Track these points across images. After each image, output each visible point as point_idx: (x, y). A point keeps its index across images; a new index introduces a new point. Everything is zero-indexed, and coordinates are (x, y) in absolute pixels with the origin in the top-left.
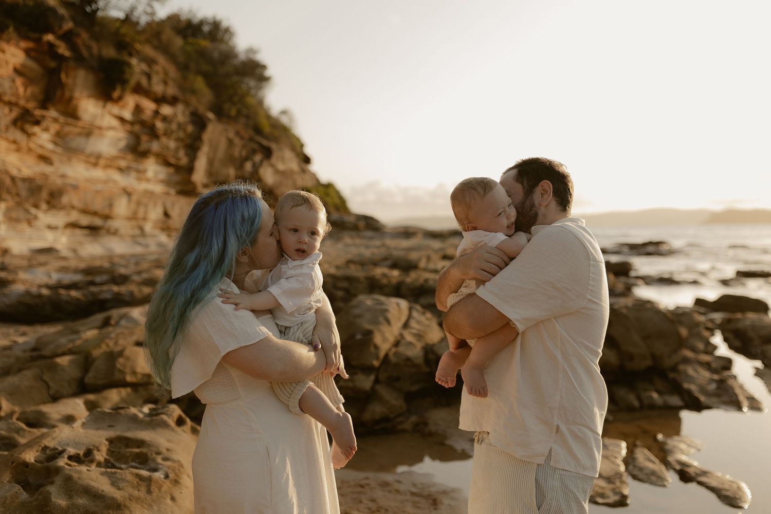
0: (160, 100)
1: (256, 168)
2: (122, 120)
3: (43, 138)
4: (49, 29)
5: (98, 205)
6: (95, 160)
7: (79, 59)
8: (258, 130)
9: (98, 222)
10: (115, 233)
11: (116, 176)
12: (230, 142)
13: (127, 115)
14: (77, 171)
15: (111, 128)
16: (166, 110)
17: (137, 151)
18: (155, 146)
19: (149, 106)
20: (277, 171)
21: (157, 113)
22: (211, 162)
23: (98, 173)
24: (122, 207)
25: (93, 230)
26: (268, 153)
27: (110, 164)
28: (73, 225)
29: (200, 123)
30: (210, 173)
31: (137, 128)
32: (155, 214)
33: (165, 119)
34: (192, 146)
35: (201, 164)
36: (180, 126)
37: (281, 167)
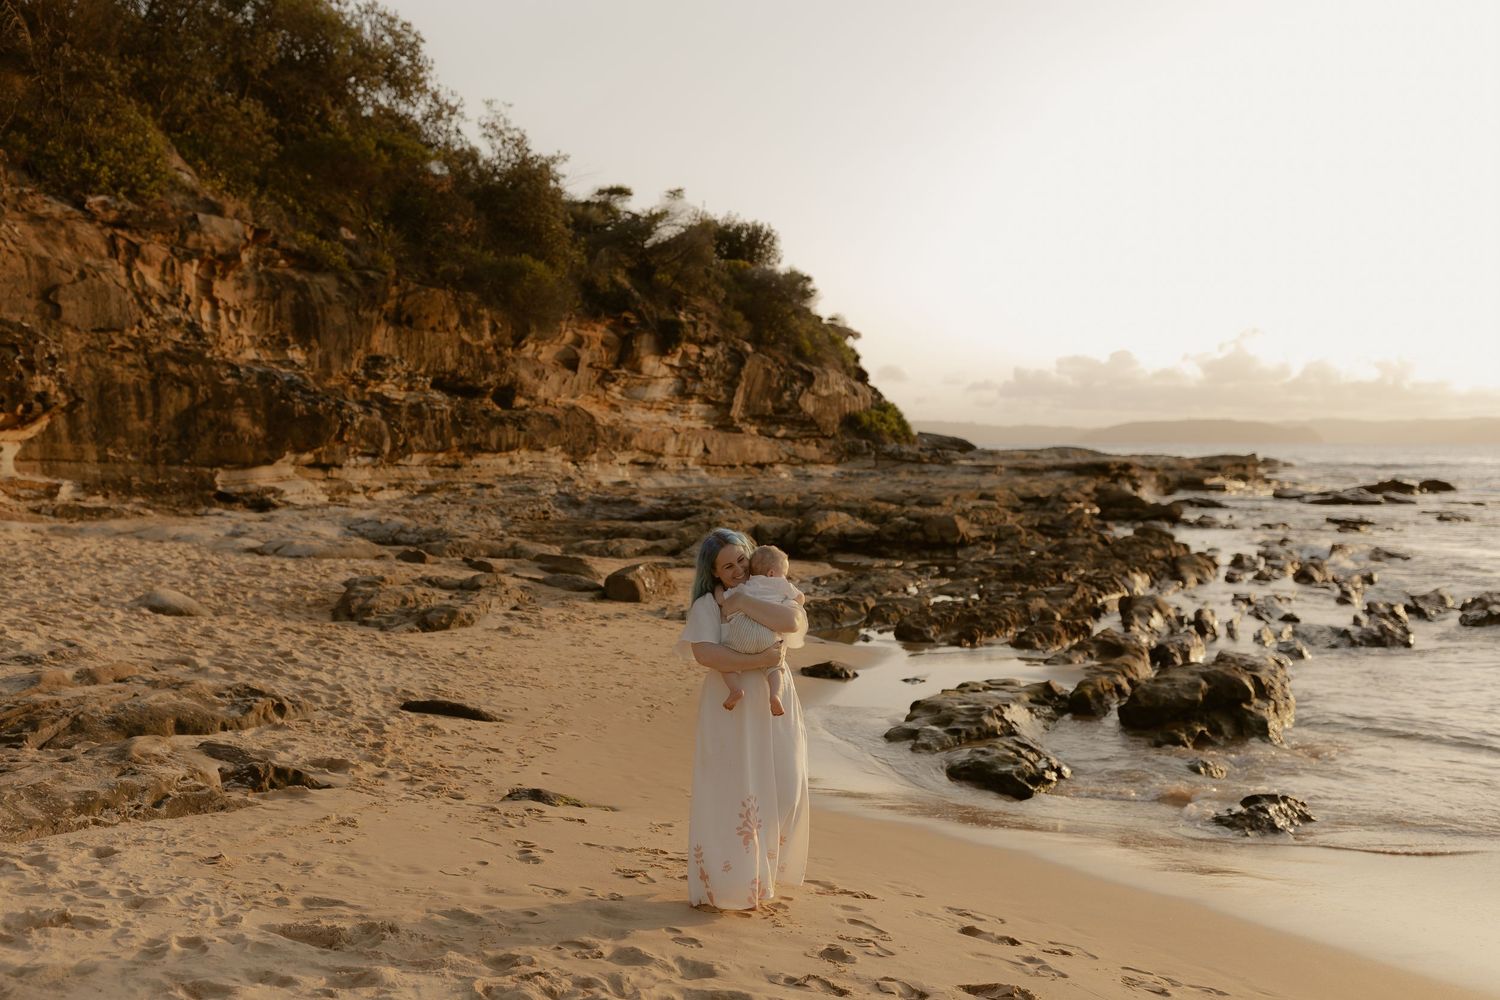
0: (701, 344)
1: (795, 398)
2: (671, 366)
3: (615, 390)
4: (627, 309)
5: (654, 446)
6: (650, 405)
7: (644, 324)
8: (799, 353)
9: (652, 459)
10: (664, 468)
11: (666, 417)
12: (768, 372)
13: (676, 362)
14: (638, 416)
15: (665, 376)
16: (709, 352)
17: (683, 394)
18: (699, 388)
19: (693, 349)
20: (819, 398)
21: (700, 356)
22: (748, 397)
23: (652, 416)
24: (671, 446)
25: (648, 466)
26: (809, 379)
27: (662, 406)
28: (634, 462)
29: (738, 358)
30: (747, 407)
31: (684, 372)
32: (697, 450)
33: (707, 361)
34: (731, 384)
35: (739, 399)
36: (720, 366)
37: (824, 392)
